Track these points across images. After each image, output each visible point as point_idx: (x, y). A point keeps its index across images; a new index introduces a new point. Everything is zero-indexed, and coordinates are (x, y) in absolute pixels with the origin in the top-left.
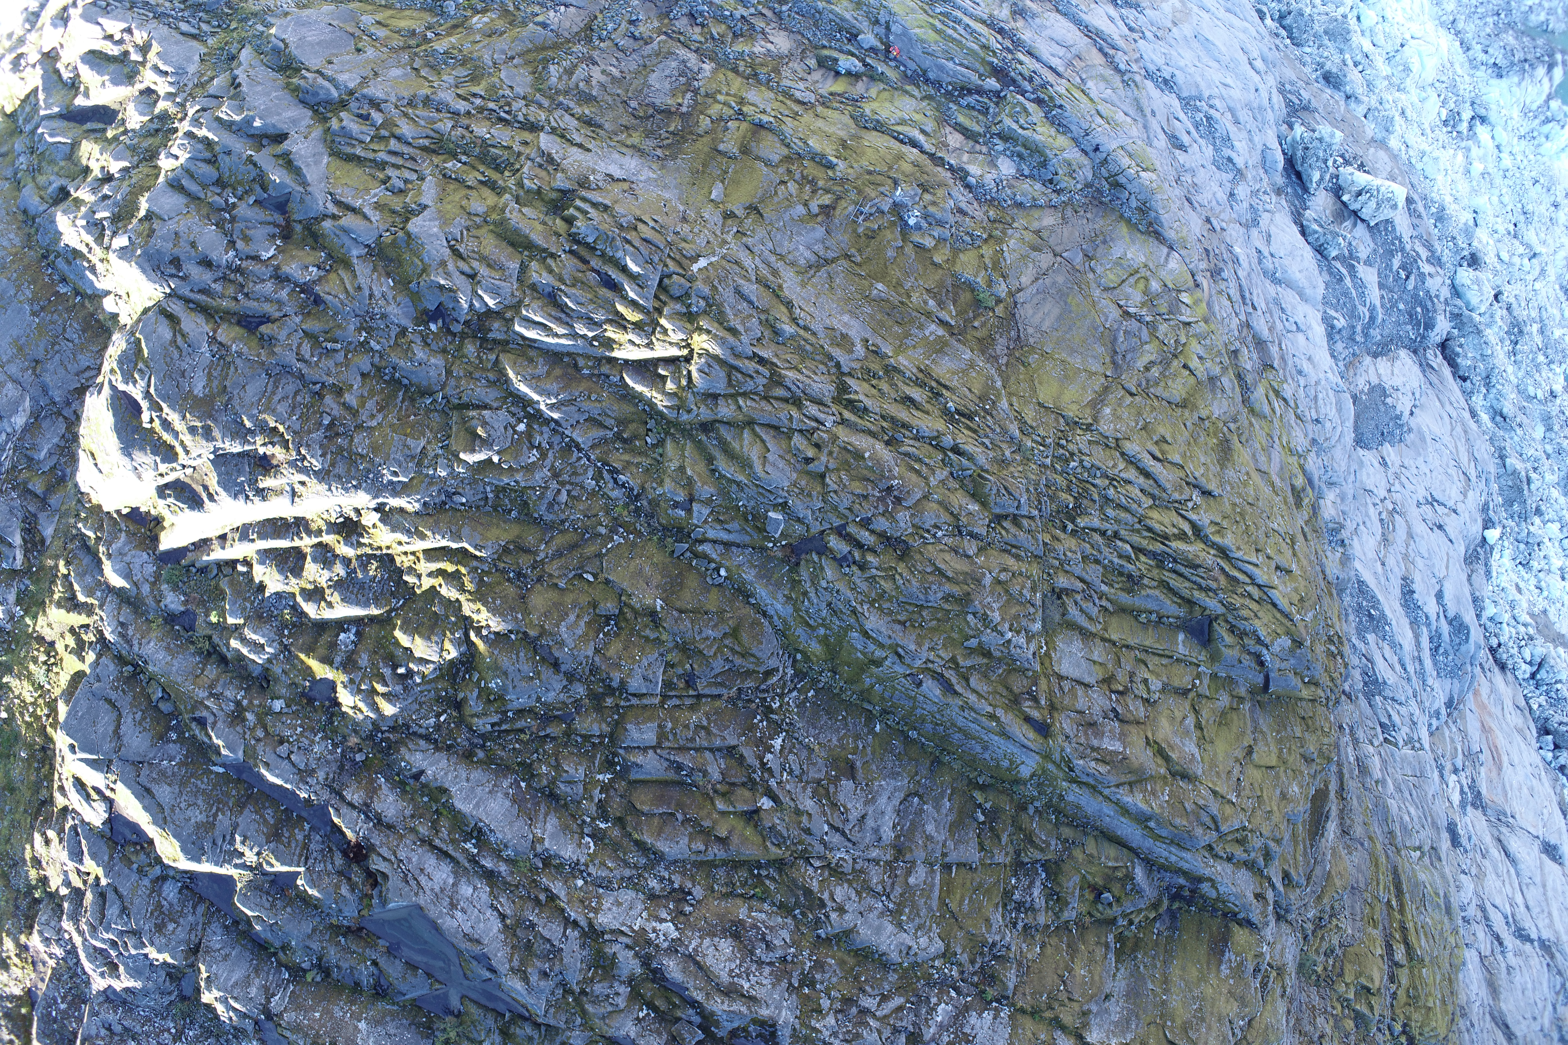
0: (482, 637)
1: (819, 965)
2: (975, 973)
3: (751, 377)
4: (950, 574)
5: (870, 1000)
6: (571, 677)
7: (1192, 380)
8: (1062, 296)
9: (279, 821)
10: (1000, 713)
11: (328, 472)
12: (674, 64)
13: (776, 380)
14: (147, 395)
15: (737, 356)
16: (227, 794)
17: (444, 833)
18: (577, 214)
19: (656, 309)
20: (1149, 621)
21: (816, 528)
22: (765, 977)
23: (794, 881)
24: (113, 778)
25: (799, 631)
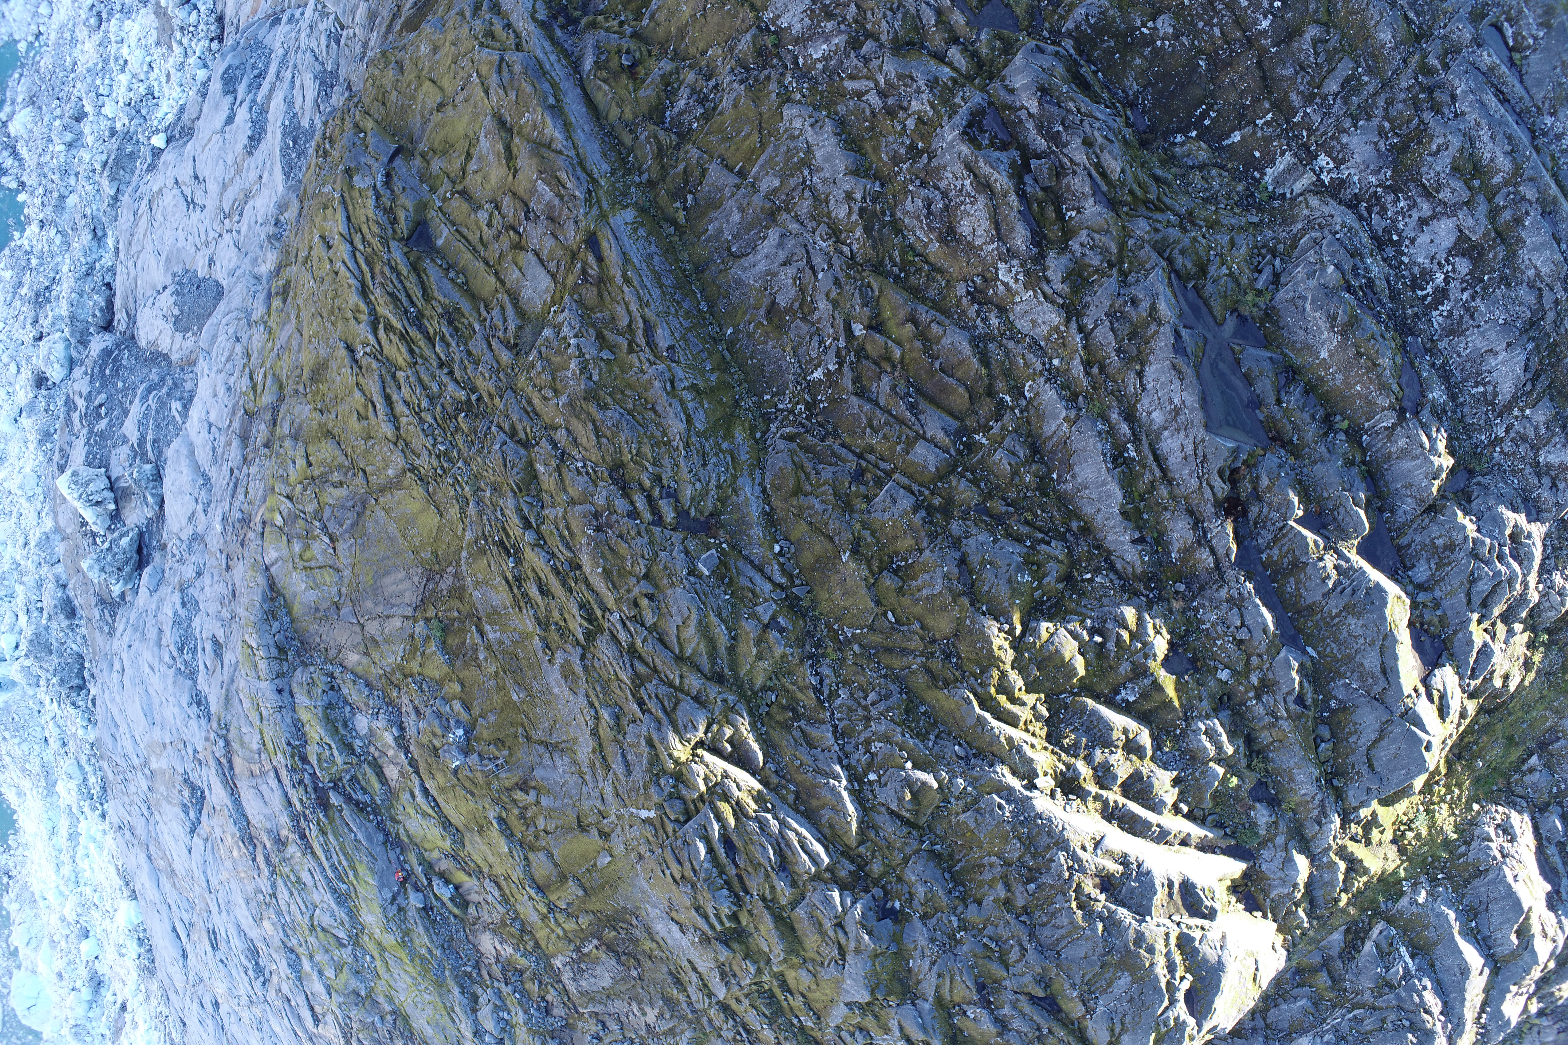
0: (1011, 624)
1: (896, 160)
2: (773, 67)
3: (657, 696)
4: (590, 426)
5: (872, 102)
7: (311, 450)
8: (375, 590)
9: (1285, 577)
10: (619, 280)
11: (1056, 844)
12: (583, 983)
13: (638, 681)
14: (1173, 1002)
15: (658, 721)
16: (1317, 626)
17: (1147, 478)
18: (725, 920)
19: (703, 802)
20: (458, 273)
21: (677, 537)
22: (947, 179)
23: (874, 247)
24: (1408, 701)
25: (744, 457)
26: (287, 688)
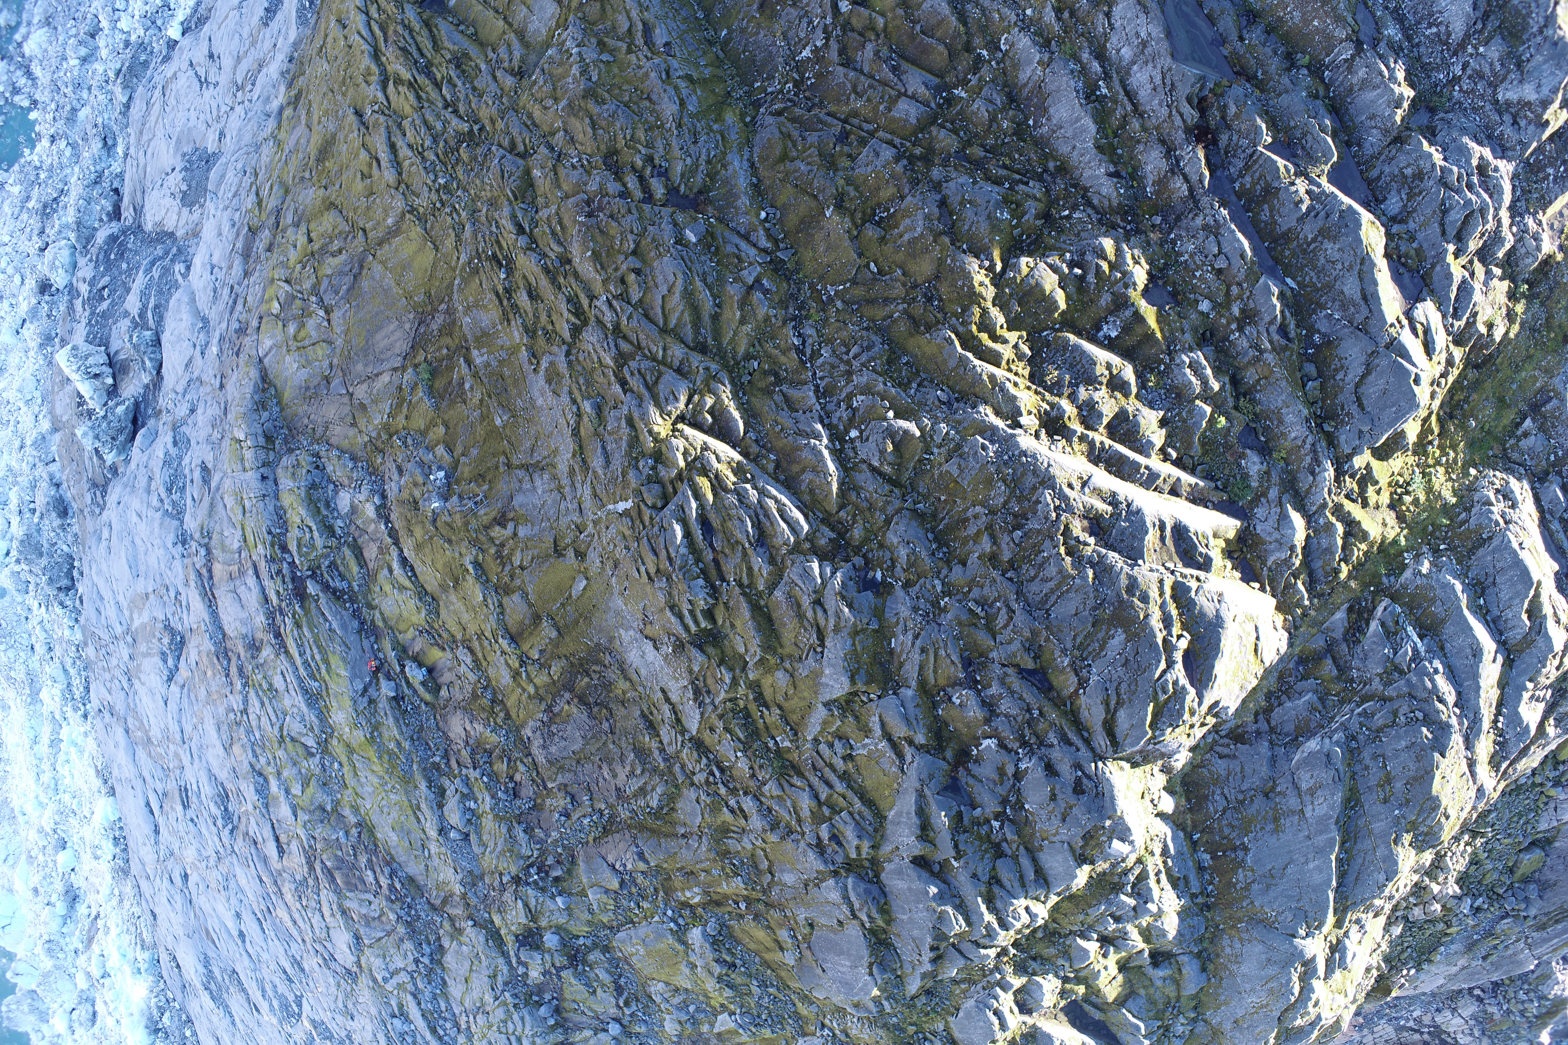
0: (992, 260)
3: (639, 372)
4: (587, 120)
6: (937, 187)
7: (312, 226)
8: (366, 350)
9: (1259, 204)
11: (1042, 483)
12: (553, 749)
13: (622, 359)
14: (1170, 664)
15: (640, 398)
16: (1294, 254)
17: (1119, 113)
18: (700, 617)
19: (682, 481)
20: (468, 26)
21: (666, 211)
24: (1392, 330)
25: (734, 136)
26: (271, 477)
